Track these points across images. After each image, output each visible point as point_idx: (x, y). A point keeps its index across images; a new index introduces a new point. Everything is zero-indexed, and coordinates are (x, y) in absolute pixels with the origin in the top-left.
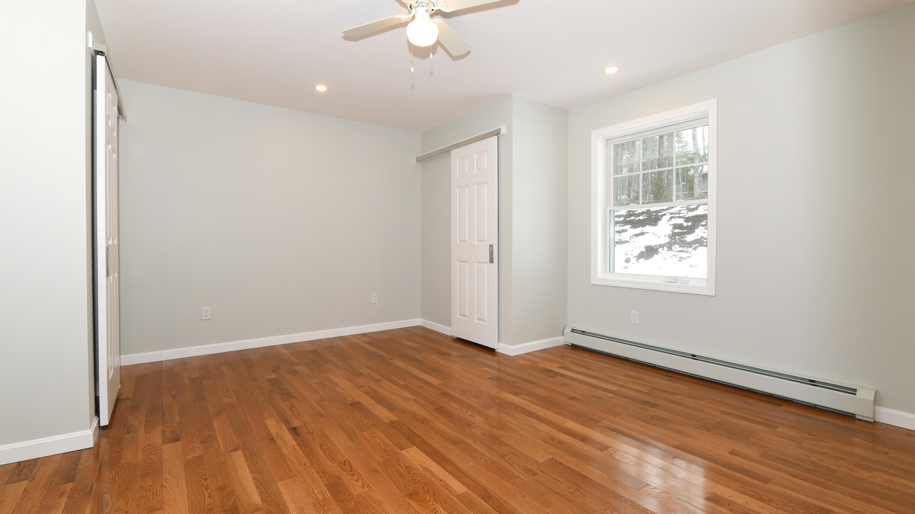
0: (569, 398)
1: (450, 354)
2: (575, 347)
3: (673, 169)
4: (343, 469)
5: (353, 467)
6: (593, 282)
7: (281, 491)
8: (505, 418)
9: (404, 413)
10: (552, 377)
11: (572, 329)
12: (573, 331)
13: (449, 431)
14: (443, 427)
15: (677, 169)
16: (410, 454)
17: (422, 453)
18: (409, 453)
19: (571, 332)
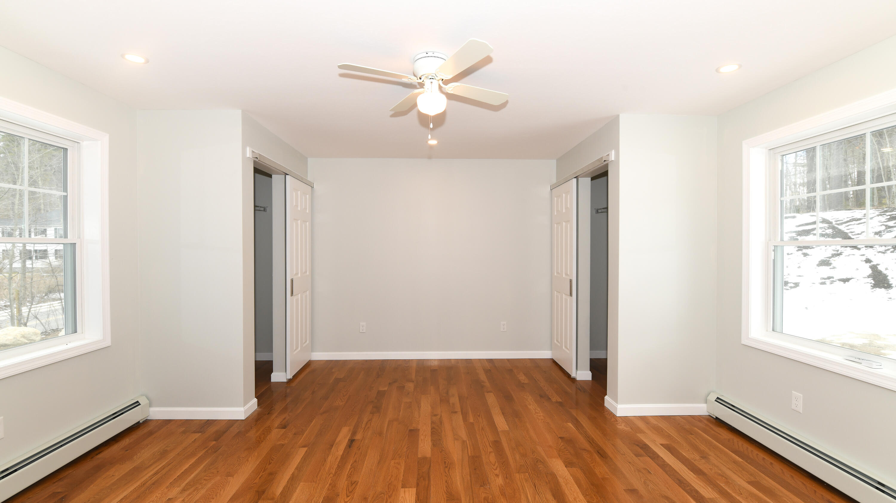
0: (629, 490)
1: (550, 399)
2: (719, 422)
3: (865, 189)
4: (347, 488)
5: (356, 488)
6: (745, 341)
7: (297, 490)
8: (527, 489)
9: (441, 452)
10: (637, 455)
11: (718, 398)
12: (718, 400)
13: (459, 483)
14: (458, 478)
15: (872, 190)
16: (405, 495)
17: (415, 497)
18: (405, 493)
19: (716, 401)
